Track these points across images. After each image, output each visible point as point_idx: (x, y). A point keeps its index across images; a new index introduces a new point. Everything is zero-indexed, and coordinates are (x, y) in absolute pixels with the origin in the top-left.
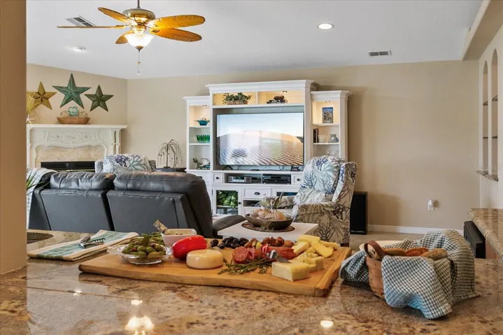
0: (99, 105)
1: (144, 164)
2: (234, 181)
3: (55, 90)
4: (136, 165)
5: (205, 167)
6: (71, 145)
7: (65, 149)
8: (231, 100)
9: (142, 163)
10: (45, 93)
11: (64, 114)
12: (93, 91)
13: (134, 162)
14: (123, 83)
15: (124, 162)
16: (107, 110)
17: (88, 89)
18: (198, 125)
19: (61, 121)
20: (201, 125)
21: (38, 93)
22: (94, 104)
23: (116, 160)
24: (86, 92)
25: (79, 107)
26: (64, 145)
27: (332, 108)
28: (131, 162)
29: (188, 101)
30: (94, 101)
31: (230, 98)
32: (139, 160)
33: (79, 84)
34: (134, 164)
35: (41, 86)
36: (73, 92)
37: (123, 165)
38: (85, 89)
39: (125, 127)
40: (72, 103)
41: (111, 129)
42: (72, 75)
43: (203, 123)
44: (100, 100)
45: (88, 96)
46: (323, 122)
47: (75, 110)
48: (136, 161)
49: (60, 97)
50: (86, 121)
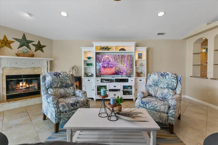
0: (39, 49)
1: (69, 76)
2: (105, 81)
3: (14, 40)
4: (65, 77)
5: (90, 76)
6: (24, 67)
7: (20, 69)
8: (103, 49)
9: (68, 76)
10: (8, 41)
11: (19, 52)
12: (36, 43)
13: (64, 75)
14: (51, 41)
15: (59, 75)
16: (43, 52)
17: (34, 41)
18: (87, 59)
19: (18, 55)
20: (88, 59)
21: (3, 40)
22: (37, 48)
23: (54, 75)
24: (32, 43)
25: (28, 49)
26: (20, 67)
27: (142, 54)
28: (62, 75)
29: (83, 49)
30: (36, 47)
31: (103, 48)
32: (67, 74)
33: (28, 39)
34: (64, 76)
35: (5, 37)
36: (24, 42)
37: (58, 77)
38: (31, 42)
39: (52, 59)
40: (25, 47)
41: (46, 60)
42: (24, 34)
43: (89, 58)
44: (40, 47)
45: (34, 45)
46: (138, 59)
47: (26, 50)
48: (65, 75)
49: (17, 44)
50: (33, 56)
